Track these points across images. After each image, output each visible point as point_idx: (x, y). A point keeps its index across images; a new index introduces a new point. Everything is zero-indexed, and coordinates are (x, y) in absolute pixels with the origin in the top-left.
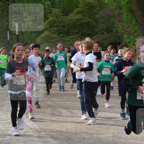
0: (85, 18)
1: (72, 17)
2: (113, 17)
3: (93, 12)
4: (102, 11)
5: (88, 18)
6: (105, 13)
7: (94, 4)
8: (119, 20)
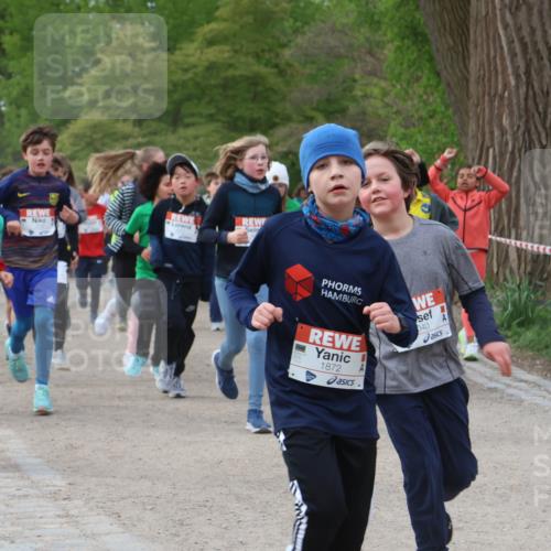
0: (243, 59)
1: (193, 55)
2: (347, 57)
3: (273, 37)
4: (304, 33)
5: (251, 60)
6: (314, 42)
7: (277, 9)
8: (369, 68)
